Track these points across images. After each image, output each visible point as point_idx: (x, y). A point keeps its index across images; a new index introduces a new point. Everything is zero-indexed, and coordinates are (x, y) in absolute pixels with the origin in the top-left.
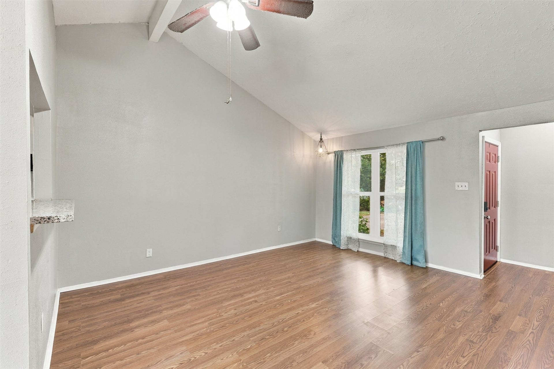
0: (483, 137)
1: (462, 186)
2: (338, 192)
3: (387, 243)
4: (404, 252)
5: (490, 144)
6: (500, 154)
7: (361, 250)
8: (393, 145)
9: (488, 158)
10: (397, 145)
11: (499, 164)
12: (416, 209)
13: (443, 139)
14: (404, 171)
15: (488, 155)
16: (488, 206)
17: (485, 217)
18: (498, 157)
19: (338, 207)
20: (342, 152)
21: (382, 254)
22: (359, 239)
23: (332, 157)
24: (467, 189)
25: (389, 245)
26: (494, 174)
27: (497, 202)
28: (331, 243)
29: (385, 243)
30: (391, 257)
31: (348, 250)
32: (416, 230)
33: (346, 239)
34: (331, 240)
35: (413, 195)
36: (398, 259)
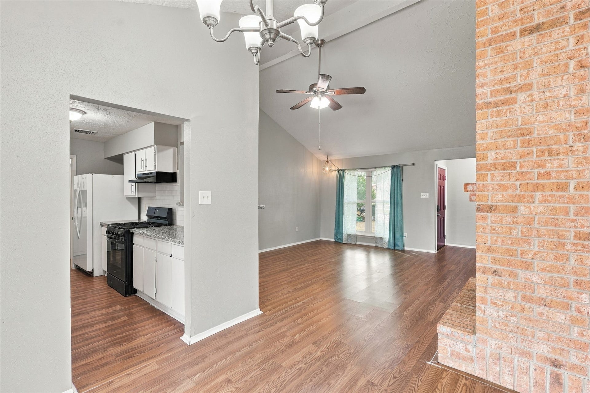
0: (437, 164)
1: (425, 195)
2: (340, 201)
3: (377, 236)
4: (389, 241)
5: (440, 168)
6: (446, 175)
7: (358, 243)
8: (382, 167)
9: (440, 178)
10: (384, 167)
11: (446, 181)
12: (397, 211)
13: (414, 164)
14: (389, 185)
15: (440, 175)
16: (440, 208)
17: (438, 215)
18: (445, 176)
19: (341, 212)
20: (343, 171)
21: (373, 245)
22: (356, 235)
23: (335, 174)
24: (428, 197)
25: (379, 238)
26: (443, 187)
27: (445, 206)
28: (333, 240)
29: (375, 236)
30: (380, 246)
31: (348, 244)
32: (397, 225)
33: (347, 235)
34: (334, 238)
35: (395, 202)
36: (385, 246)
